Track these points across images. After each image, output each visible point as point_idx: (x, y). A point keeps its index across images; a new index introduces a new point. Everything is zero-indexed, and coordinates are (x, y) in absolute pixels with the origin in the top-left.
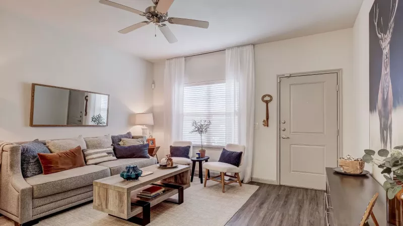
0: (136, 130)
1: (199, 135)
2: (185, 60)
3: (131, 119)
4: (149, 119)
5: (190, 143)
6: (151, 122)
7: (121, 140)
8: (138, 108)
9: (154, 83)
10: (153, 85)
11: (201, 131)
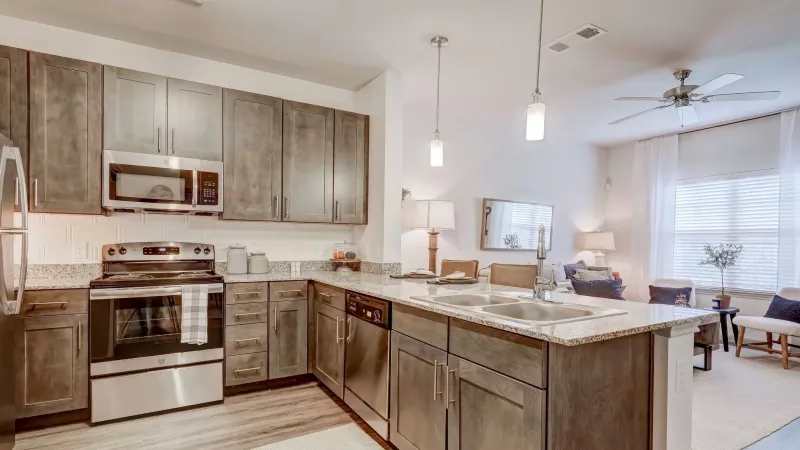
0: (588, 257)
1: (717, 269)
2: (679, 140)
3: (578, 241)
4: (608, 241)
5: (689, 282)
6: (611, 246)
7: (575, 272)
8: (587, 224)
9: (609, 181)
10: (608, 186)
11: (724, 264)
